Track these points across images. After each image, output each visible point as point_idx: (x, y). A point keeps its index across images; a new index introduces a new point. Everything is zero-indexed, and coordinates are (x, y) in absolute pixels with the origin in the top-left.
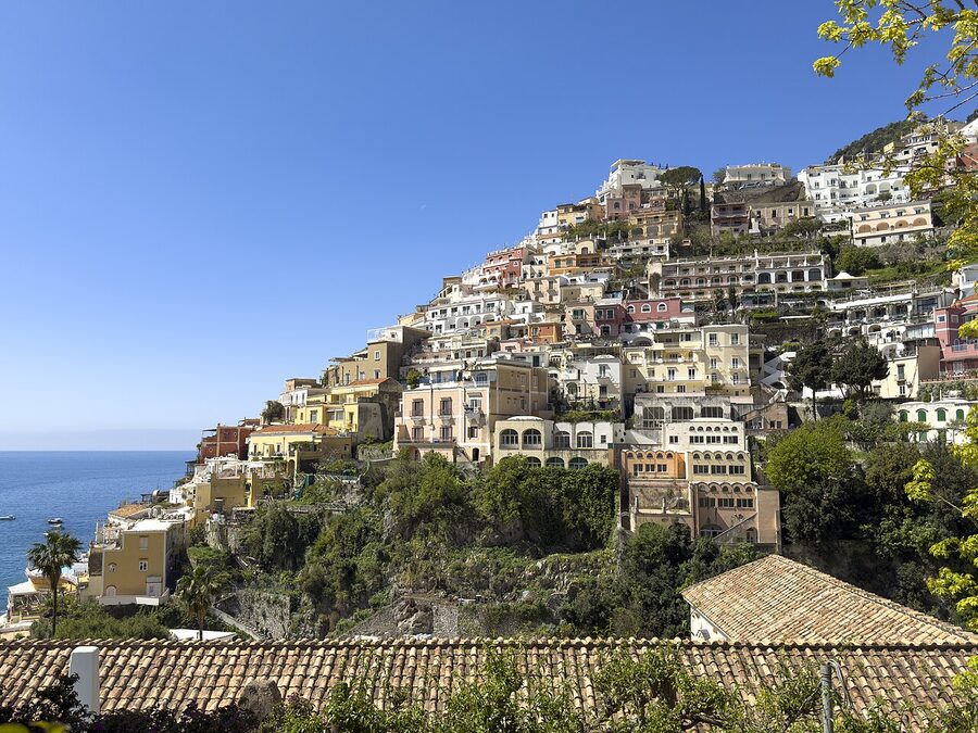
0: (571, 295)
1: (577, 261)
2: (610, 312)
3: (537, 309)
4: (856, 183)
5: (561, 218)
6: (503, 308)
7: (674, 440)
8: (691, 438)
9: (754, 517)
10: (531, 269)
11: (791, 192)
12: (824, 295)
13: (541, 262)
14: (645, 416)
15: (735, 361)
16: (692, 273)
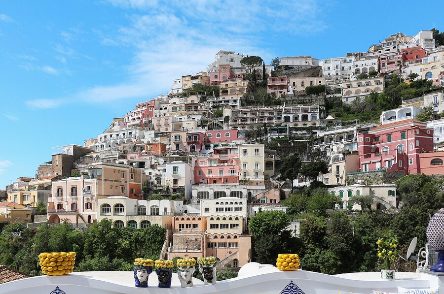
0: (178, 127)
1: (186, 107)
2: (195, 137)
3: (156, 135)
4: (350, 68)
5: (184, 83)
6: (137, 135)
7: (207, 210)
8: (217, 209)
9: (236, 252)
10: (159, 112)
11: (315, 71)
12: (317, 128)
13: (166, 108)
14: (198, 197)
15: (257, 165)
16: (249, 115)
